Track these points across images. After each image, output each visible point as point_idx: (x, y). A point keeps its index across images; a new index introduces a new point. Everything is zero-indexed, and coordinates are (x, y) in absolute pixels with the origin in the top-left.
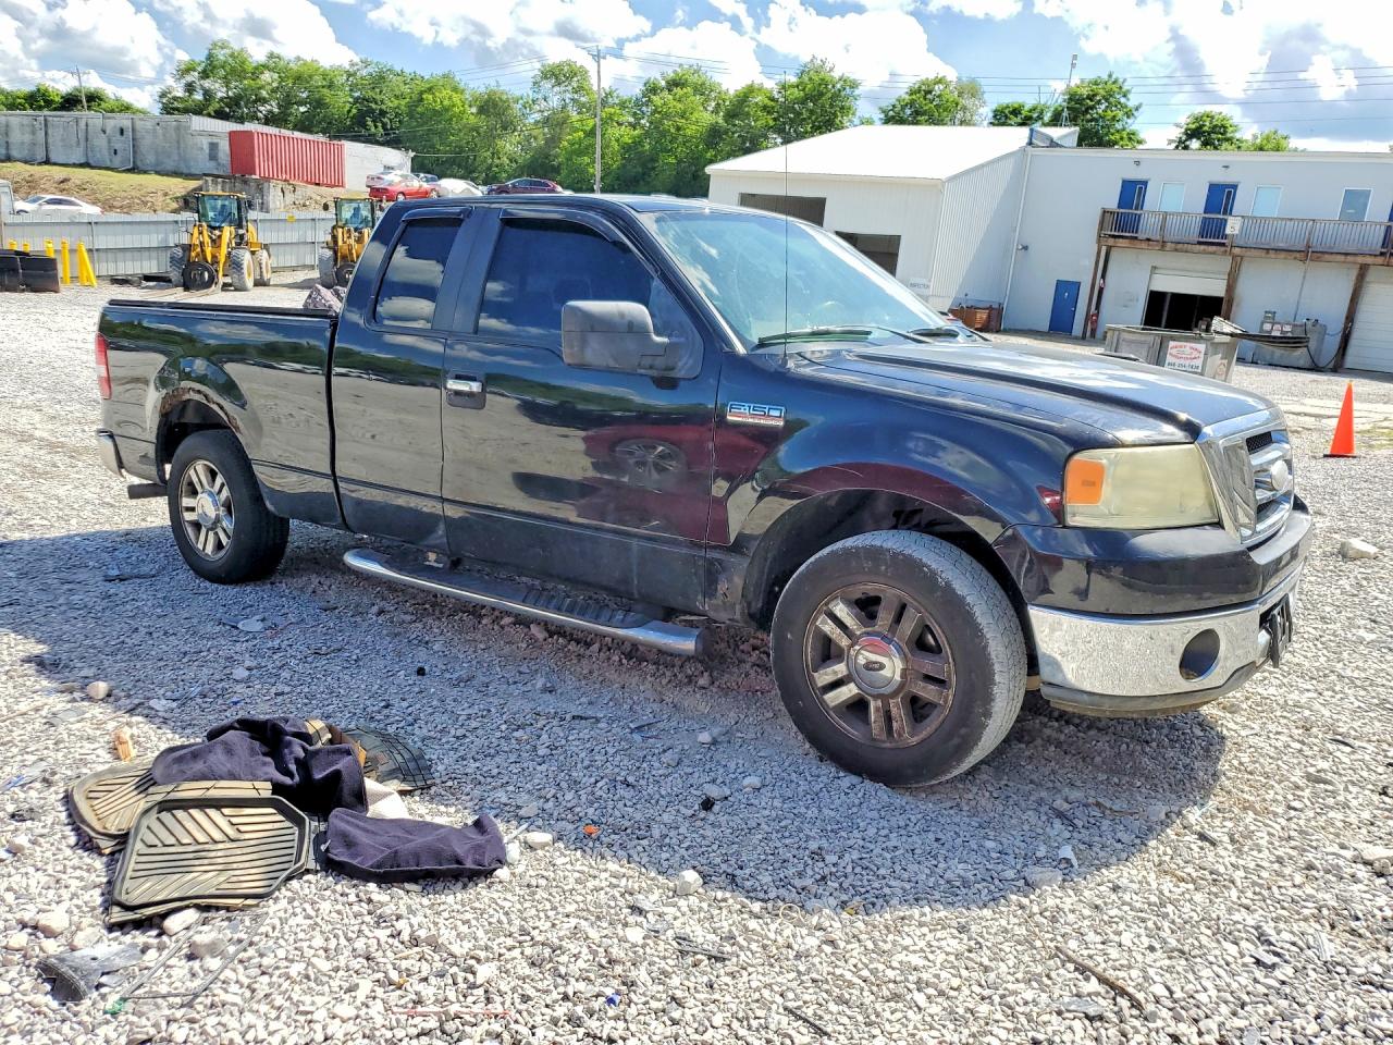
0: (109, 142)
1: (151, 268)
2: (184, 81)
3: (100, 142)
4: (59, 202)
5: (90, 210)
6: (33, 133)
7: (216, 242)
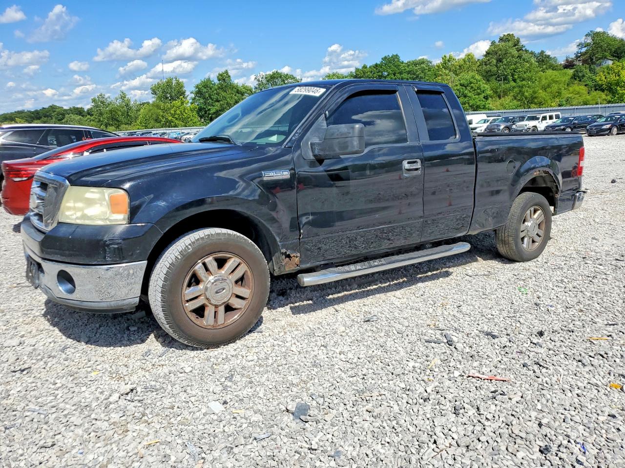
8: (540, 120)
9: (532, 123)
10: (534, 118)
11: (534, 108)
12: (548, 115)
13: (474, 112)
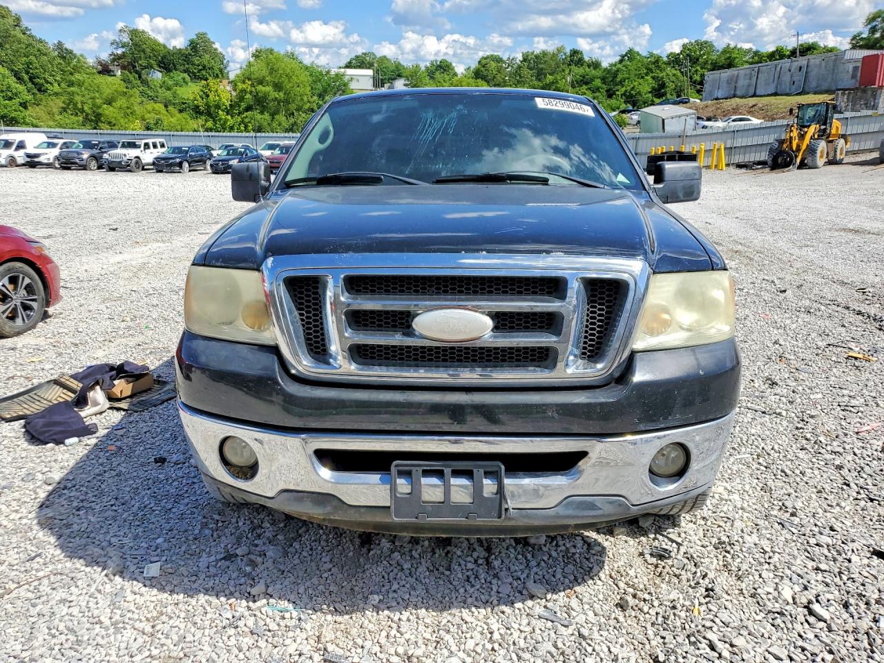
0: (792, 76)
1: (764, 156)
2: (869, 26)
3: (786, 78)
4: (741, 120)
5: (756, 121)
6: (750, 79)
7: (802, 137)
8: (142, 148)
9: (132, 153)
10: (132, 145)
11: (107, 129)
12: (150, 141)
13: (9, 128)
